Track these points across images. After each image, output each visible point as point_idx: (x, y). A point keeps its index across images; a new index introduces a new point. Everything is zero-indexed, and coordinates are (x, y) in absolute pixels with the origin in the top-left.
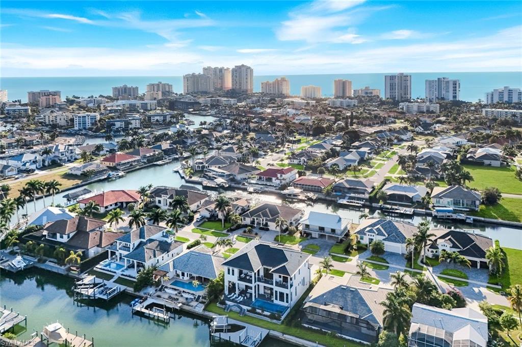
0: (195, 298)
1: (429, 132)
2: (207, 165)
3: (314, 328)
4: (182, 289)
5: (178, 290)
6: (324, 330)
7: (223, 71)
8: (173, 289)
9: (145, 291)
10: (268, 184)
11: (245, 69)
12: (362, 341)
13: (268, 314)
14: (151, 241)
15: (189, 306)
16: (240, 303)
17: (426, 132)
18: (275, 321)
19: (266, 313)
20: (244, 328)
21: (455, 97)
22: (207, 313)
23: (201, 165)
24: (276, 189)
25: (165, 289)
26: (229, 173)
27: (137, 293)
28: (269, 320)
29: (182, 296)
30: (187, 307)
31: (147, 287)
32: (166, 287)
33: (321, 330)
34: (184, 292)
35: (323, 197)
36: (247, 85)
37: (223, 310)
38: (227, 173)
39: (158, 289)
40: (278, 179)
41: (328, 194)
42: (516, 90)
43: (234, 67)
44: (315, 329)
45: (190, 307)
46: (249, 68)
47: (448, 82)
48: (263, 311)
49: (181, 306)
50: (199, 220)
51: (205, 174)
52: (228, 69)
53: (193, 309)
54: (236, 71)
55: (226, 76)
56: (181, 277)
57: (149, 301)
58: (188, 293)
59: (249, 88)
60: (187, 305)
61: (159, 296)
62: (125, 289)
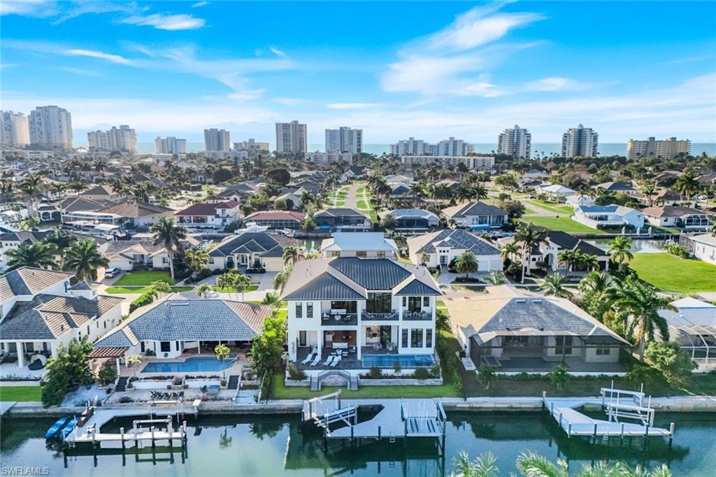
0: (224, 384)
1: (362, 176)
2: (64, 211)
3: (509, 374)
4: (181, 375)
5: (172, 377)
6: (529, 373)
7: (12, 116)
8: (154, 378)
9: (78, 399)
10: (202, 227)
11: (55, 111)
12: (605, 374)
13: (411, 372)
14: (47, 298)
15: (221, 399)
16: (338, 367)
17: (358, 177)
18: (429, 382)
19: (405, 372)
20: (380, 408)
21: (359, 150)
22: (272, 404)
23: (51, 212)
24: (219, 232)
25: (134, 384)
26: (120, 216)
27: (53, 409)
28: (416, 382)
29: (186, 387)
30: (215, 402)
31: (76, 390)
32: (134, 379)
33: (524, 374)
34: (187, 377)
35: (303, 234)
36: (61, 137)
37: (306, 390)
38: (115, 216)
39: (113, 386)
40: (218, 216)
41: (310, 228)
42: (421, 141)
43: (35, 109)
44: (512, 376)
45: (224, 402)
46: (64, 110)
47: (351, 132)
48: (398, 369)
49: (200, 405)
50: (111, 275)
51: (64, 224)
52: (20, 114)
53: (234, 404)
54: (39, 115)
55: (17, 125)
56: (160, 355)
57: (102, 417)
58: (200, 377)
59: (66, 141)
60: (214, 400)
61: (125, 401)
62: (12, 408)
